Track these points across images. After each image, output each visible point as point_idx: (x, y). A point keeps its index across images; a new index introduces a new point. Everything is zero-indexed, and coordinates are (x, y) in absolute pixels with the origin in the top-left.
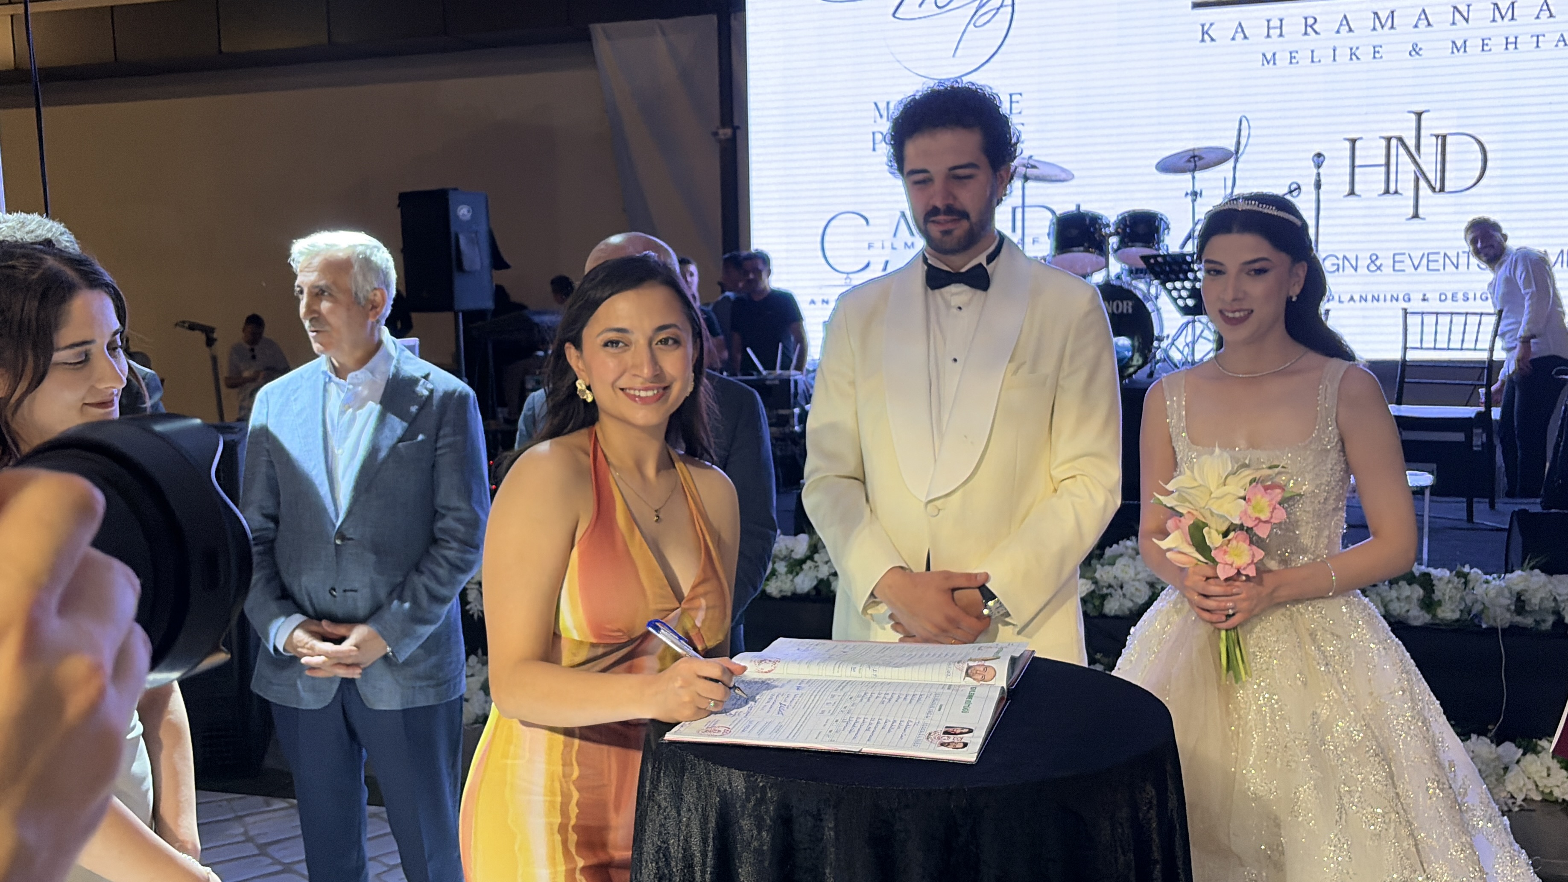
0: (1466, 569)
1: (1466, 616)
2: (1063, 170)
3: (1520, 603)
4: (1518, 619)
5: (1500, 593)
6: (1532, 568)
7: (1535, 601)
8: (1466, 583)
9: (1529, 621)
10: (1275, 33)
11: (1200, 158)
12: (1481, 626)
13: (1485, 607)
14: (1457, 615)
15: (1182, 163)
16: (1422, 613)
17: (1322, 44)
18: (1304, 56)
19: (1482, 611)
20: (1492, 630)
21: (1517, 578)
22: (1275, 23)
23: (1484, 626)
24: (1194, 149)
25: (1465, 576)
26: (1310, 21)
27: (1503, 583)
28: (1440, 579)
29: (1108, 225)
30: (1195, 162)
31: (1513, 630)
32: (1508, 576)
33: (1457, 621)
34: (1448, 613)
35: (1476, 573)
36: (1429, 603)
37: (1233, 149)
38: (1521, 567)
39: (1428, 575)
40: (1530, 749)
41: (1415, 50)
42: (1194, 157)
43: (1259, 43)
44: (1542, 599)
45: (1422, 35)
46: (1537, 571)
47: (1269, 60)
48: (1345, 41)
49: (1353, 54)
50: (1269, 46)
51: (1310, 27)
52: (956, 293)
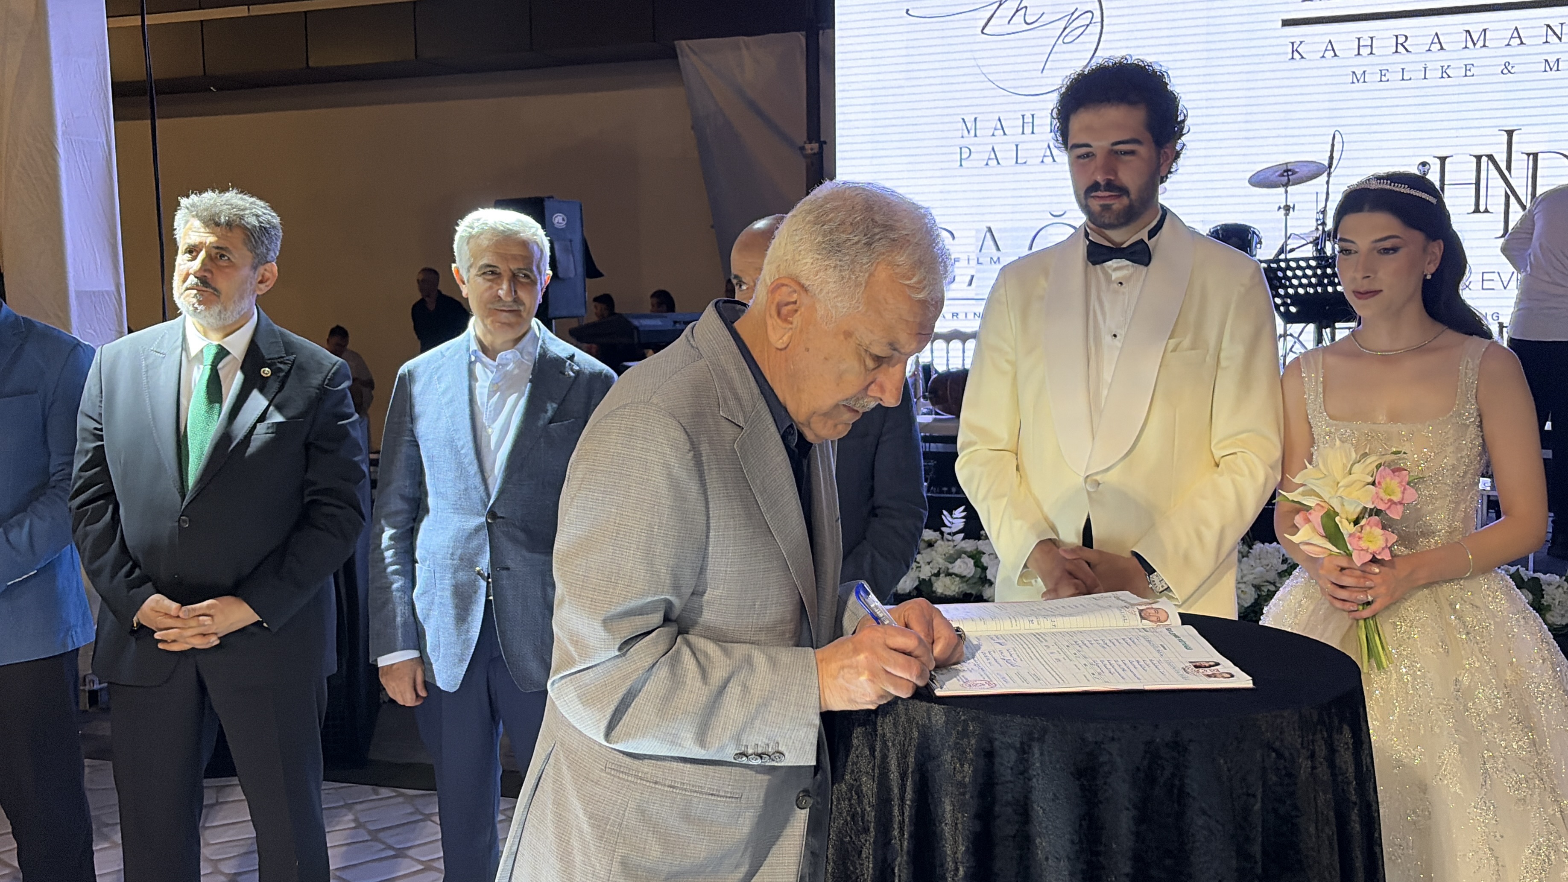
10: (1365, 51)
11: (1294, 173)
15: (1274, 178)
17: (1413, 62)
18: (1394, 75)
22: (1365, 40)
24: (1287, 164)
26: (1401, 40)
28: (1550, 584)
30: (1288, 175)
34: (1558, 618)
37: (1326, 163)
39: (1538, 579)
41: (1507, 68)
42: (1287, 171)
43: (1349, 61)
45: (1514, 54)
47: (1359, 77)
48: (1437, 58)
49: (1444, 73)
50: (1359, 65)
51: (1401, 44)
52: (1118, 268)
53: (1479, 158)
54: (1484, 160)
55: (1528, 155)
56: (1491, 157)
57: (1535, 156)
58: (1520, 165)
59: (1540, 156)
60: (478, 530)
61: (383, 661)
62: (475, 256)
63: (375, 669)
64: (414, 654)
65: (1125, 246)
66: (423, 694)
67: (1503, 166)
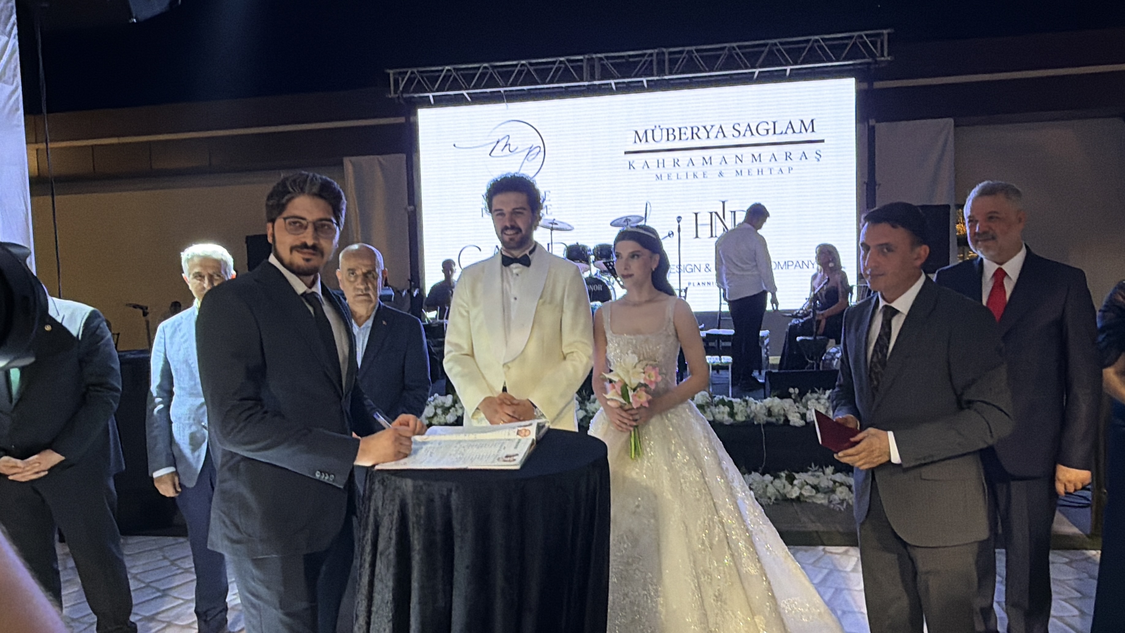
0: (747, 398)
1: (748, 419)
2: (569, 225)
3: (769, 412)
4: (770, 419)
5: (761, 407)
6: (774, 396)
7: (776, 410)
8: (747, 404)
9: (773, 420)
10: (661, 165)
11: (630, 220)
12: (754, 423)
13: (755, 414)
14: (744, 419)
15: (622, 223)
16: (730, 418)
17: (681, 171)
18: (674, 176)
19: (754, 417)
20: (759, 425)
21: (768, 401)
22: (661, 161)
23: (755, 423)
24: (627, 217)
25: (746, 401)
26: (676, 161)
27: (762, 404)
28: (736, 403)
29: (590, 250)
31: (768, 424)
32: (765, 400)
33: (744, 422)
34: (740, 418)
35: (751, 399)
36: (732, 414)
37: (644, 216)
38: (770, 397)
39: (731, 402)
40: (776, 477)
41: (721, 174)
42: (627, 220)
43: (654, 170)
44: (779, 411)
45: (723, 168)
46: (776, 398)
47: (659, 177)
48: (691, 170)
49: (695, 175)
50: (659, 172)
51: (676, 163)
52: (516, 268)
53: (711, 213)
54: (714, 214)
55: (732, 212)
56: (716, 213)
57: (735, 212)
58: (729, 216)
59: (737, 213)
60: (202, 405)
61: (156, 475)
62: (191, 268)
63: (152, 478)
64: (172, 469)
65: (519, 257)
66: (179, 490)
67: (722, 217)
